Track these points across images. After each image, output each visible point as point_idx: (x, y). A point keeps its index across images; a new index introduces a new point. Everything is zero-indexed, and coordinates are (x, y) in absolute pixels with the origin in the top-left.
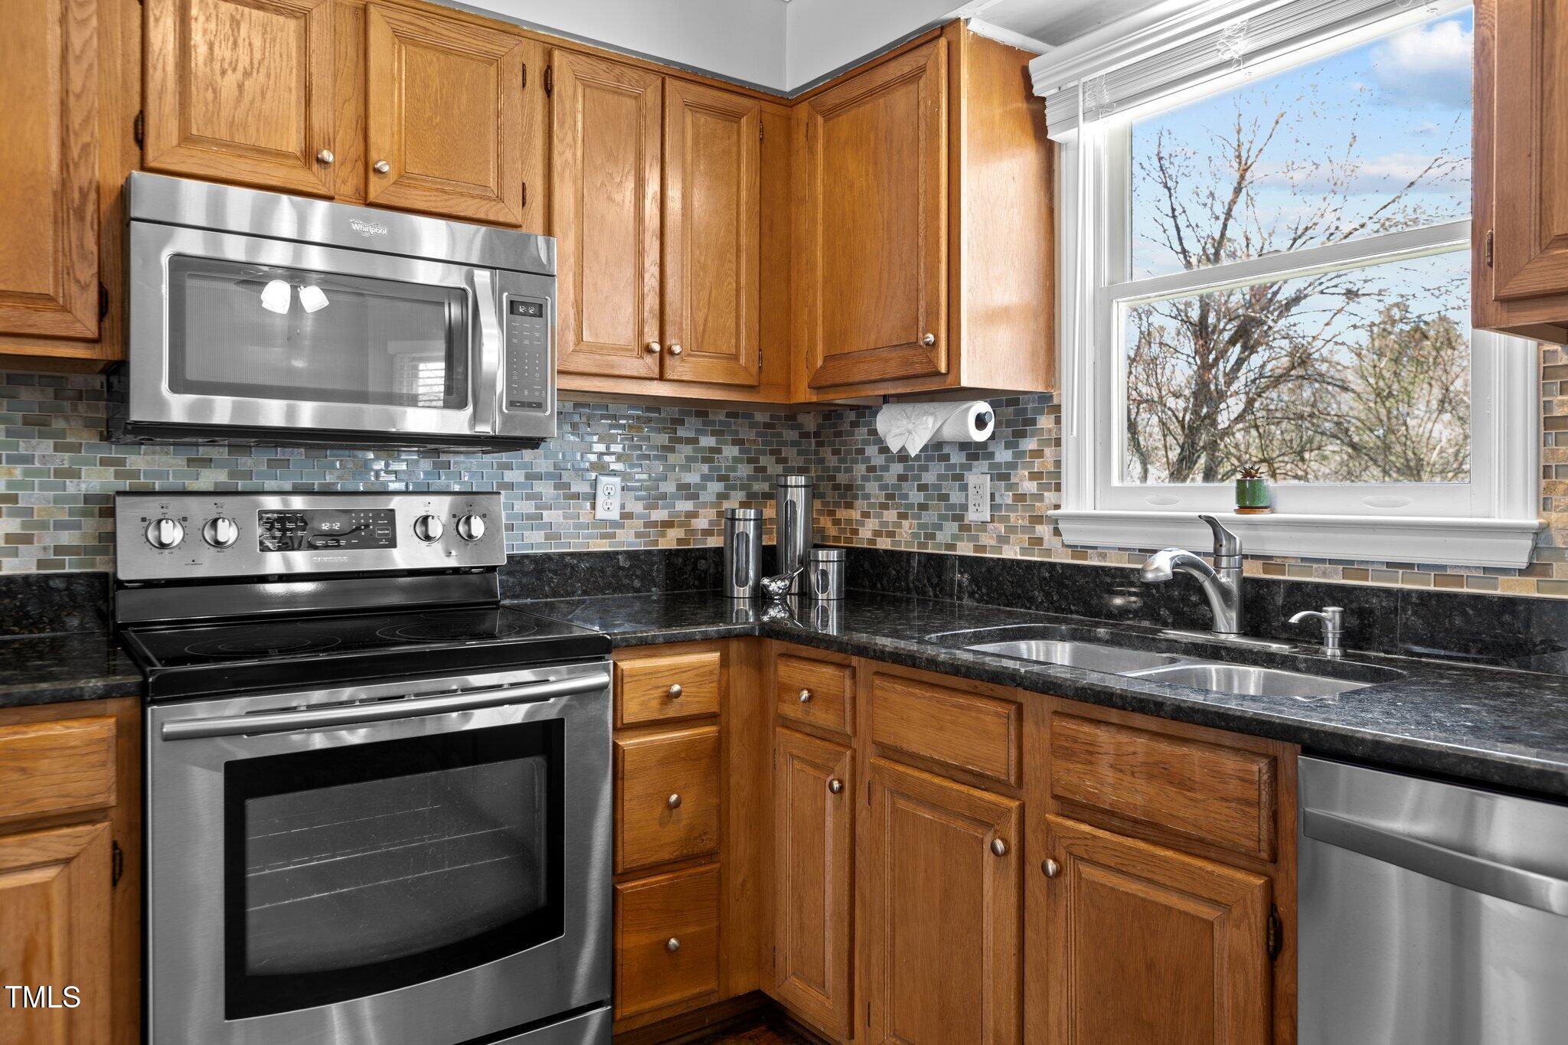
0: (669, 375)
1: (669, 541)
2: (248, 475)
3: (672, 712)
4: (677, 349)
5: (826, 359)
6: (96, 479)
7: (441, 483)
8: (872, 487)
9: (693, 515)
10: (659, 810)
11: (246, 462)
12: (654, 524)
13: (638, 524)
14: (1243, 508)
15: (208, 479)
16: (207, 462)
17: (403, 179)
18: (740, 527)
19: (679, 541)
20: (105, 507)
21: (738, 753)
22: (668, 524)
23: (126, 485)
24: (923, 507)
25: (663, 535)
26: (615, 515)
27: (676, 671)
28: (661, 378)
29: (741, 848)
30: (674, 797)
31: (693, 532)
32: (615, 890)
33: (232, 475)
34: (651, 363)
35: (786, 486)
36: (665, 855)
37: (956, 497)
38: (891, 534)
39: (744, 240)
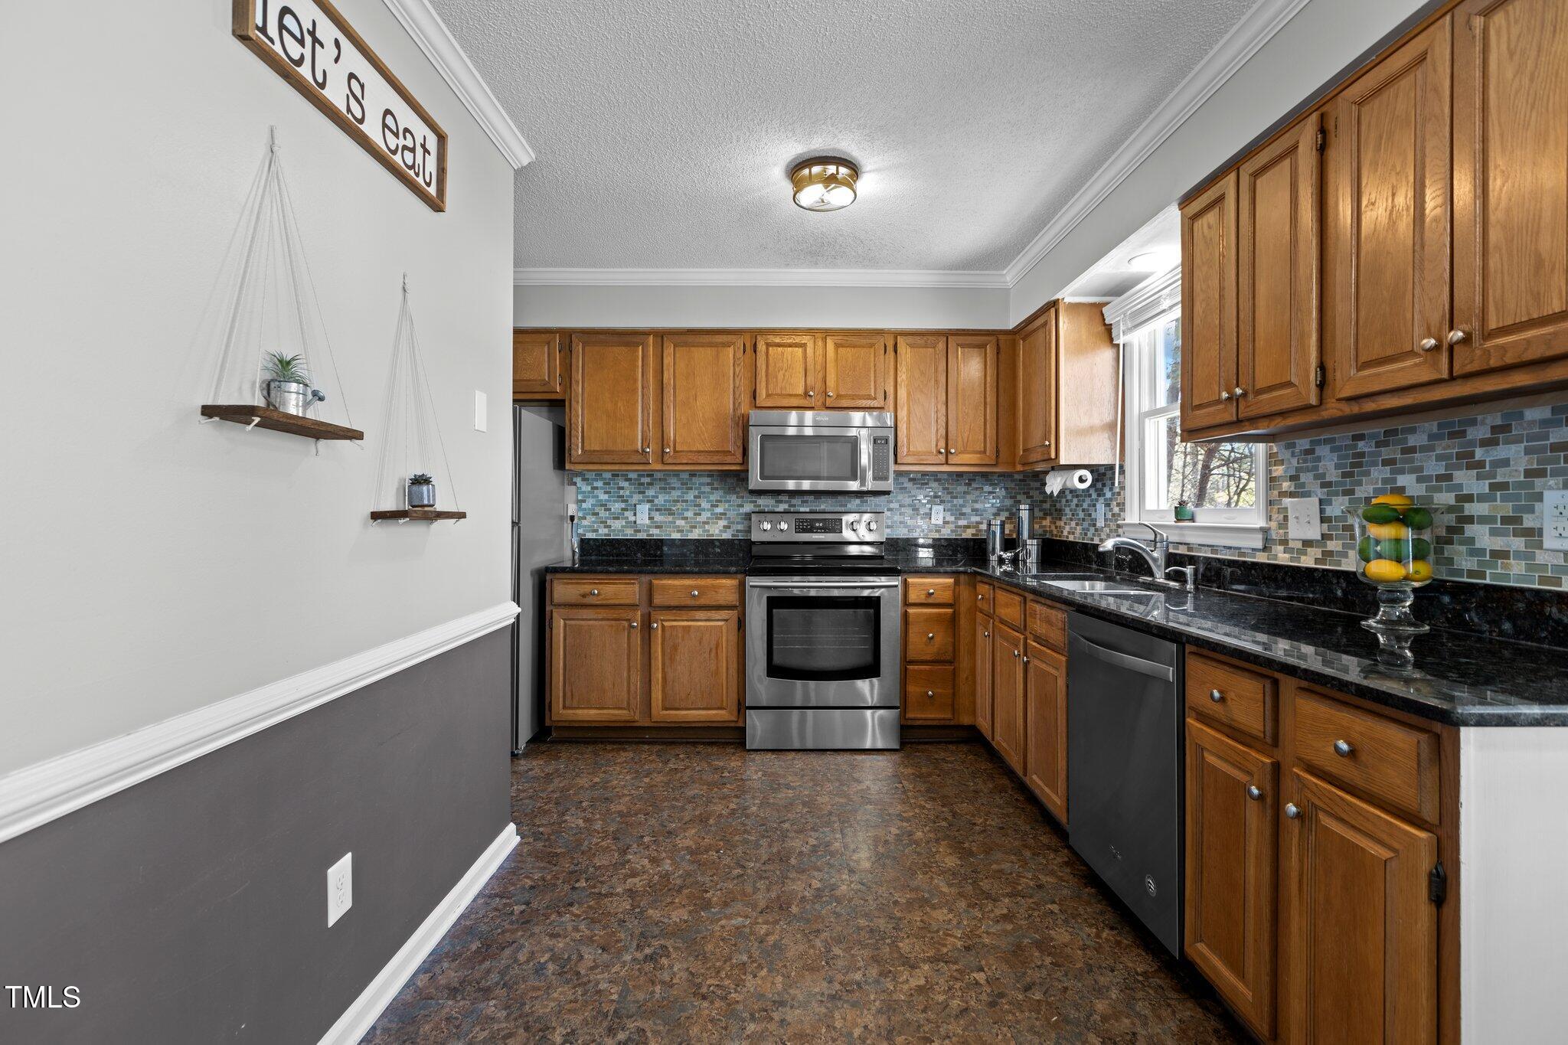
0: (950, 462)
1: (968, 534)
2: (794, 506)
3: (930, 601)
4: (953, 451)
5: (1024, 451)
6: (748, 508)
7: (863, 509)
8: (1067, 510)
9: (978, 523)
10: (925, 639)
11: (794, 501)
12: (960, 527)
13: (952, 526)
14: (1178, 520)
15: (782, 507)
16: (781, 502)
17: (839, 396)
18: (993, 528)
19: (973, 535)
20: (748, 517)
21: (963, 622)
22: (968, 527)
23: (757, 509)
24: (1084, 520)
25: (965, 532)
26: (940, 522)
27: (932, 585)
28: (947, 463)
29: (964, 663)
30: (931, 635)
31: (980, 531)
32: (906, 669)
33: (790, 506)
34: (942, 458)
35: (1019, 510)
36: (928, 658)
37: (1093, 514)
38: (1073, 533)
39: (988, 400)
